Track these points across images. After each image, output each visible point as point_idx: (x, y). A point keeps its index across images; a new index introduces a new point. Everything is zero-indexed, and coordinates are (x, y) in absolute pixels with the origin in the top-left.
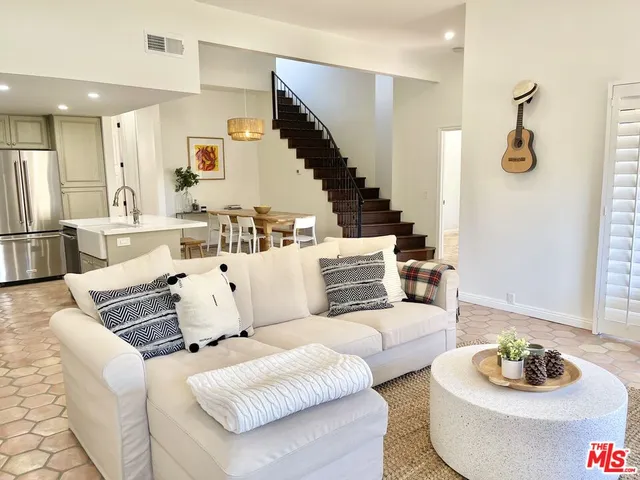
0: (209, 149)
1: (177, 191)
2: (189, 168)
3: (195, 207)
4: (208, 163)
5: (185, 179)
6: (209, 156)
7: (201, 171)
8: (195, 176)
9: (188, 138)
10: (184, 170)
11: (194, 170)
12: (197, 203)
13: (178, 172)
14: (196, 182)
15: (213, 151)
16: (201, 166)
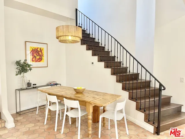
0: (39, 50)
1: (17, 75)
2: (26, 60)
3: (29, 84)
4: (38, 57)
5: (23, 68)
6: (39, 54)
7: (34, 62)
8: (29, 66)
9: (26, 42)
10: (22, 62)
11: (29, 62)
12: (31, 82)
13: (18, 63)
14: (30, 70)
15: (41, 50)
16: (34, 59)
